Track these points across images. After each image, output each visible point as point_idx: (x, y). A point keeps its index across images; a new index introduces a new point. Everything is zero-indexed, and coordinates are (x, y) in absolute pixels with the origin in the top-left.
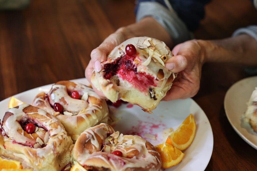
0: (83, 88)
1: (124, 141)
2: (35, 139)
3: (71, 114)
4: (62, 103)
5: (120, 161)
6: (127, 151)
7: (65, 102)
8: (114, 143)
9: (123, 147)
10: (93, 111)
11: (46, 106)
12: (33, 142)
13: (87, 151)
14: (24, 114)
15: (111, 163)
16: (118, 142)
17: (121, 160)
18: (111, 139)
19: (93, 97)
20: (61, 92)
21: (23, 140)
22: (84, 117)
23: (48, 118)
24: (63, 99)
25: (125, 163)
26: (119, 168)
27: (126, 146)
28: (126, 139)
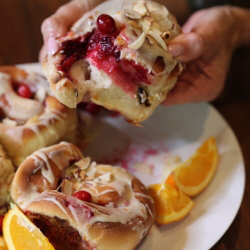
0: (38, 81)
1: (97, 175)
3: (14, 123)
4: (2, 104)
5: (85, 210)
6: (99, 192)
7: (7, 103)
8: (79, 177)
9: (95, 185)
10: (51, 121)
13: (34, 188)
15: (69, 212)
16: (86, 176)
17: (87, 208)
18: (76, 170)
19: (54, 98)
22: (34, 129)
25: (92, 215)
26: (83, 222)
27: (98, 184)
28: (100, 172)
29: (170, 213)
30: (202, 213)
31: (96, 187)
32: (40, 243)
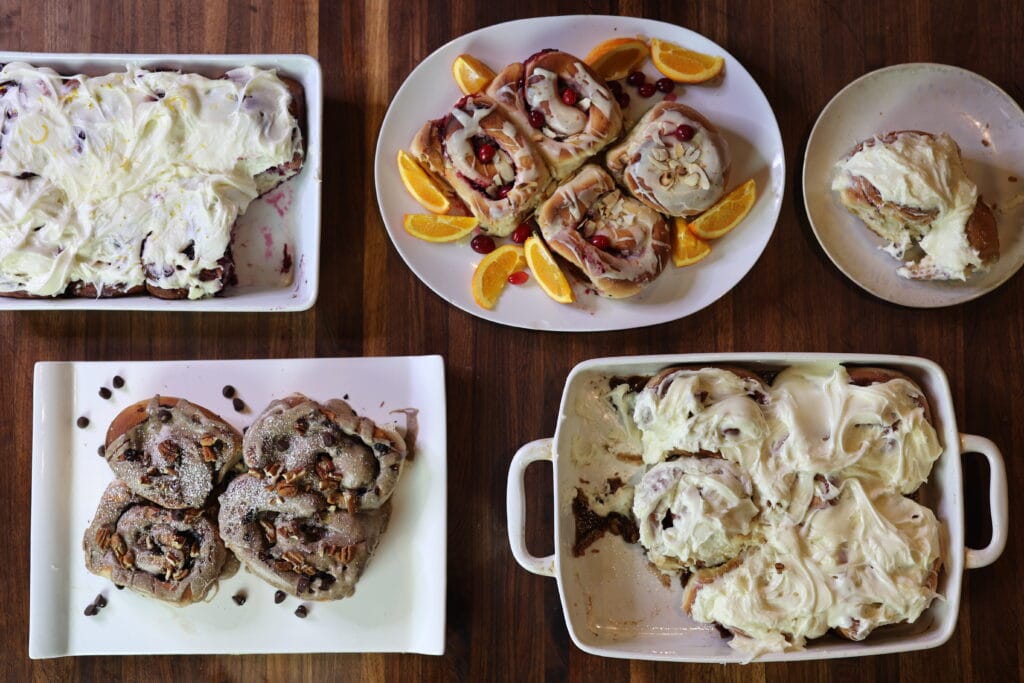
0: (587, 83)
1: (622, 215)
2: (491, 177)
3: (553, 135)
4: (544, 111)
5: (598, 266)
6: (619, 237)
7: (549, 112)
8: (604, 214)
9: (616, 227)
10: (589, 145)
11: (517, 109)
12: (487, 181)
13: (560, 221)
14: (480, 130)
15: (584, 264)
16: (611, 214)
17: (600, 264)
18: (602, 206)
19: (599, 111)
20: (546, 88)
21: (472, 175)
22: (572, 151)
23: (517, 145)
24: (545, 104)
25: (604, 271)
26: (595, 275)
27: (620, 226)
28: (626, 211)
29: (683, 259)
30: (720, 257)
31: (617, 231)
32: (556, 277)
